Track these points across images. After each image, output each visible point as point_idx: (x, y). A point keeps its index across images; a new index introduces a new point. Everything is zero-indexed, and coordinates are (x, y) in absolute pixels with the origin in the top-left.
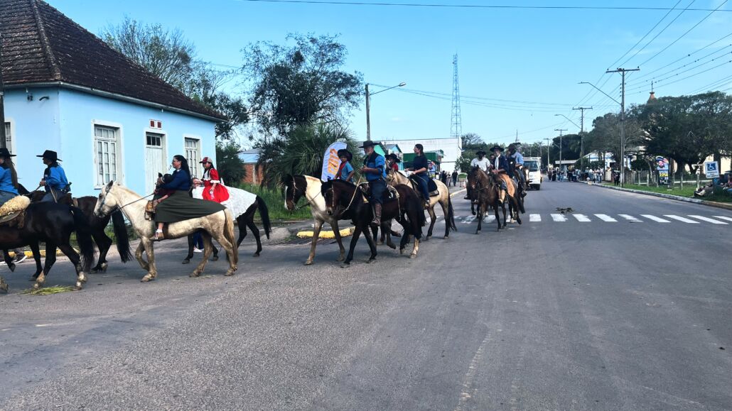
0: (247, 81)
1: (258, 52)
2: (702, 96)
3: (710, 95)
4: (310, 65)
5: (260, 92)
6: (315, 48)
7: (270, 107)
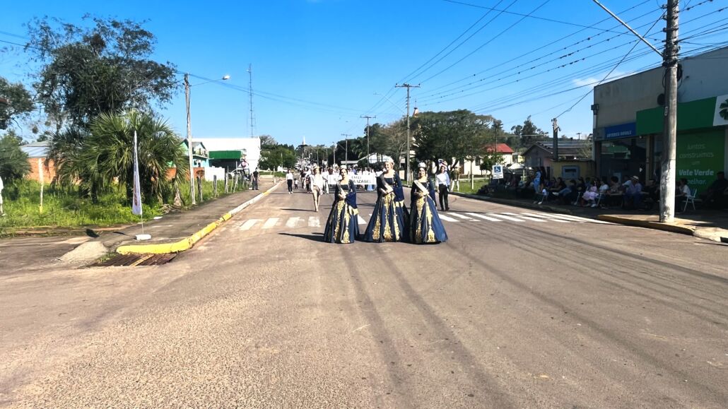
0: (33, 61)
1: (46, 29)
2: (453, 113)
3: (460, 112)
4: (113, 50)
5: (50, 76)
6: (118, 31)
7: (63, 93)
